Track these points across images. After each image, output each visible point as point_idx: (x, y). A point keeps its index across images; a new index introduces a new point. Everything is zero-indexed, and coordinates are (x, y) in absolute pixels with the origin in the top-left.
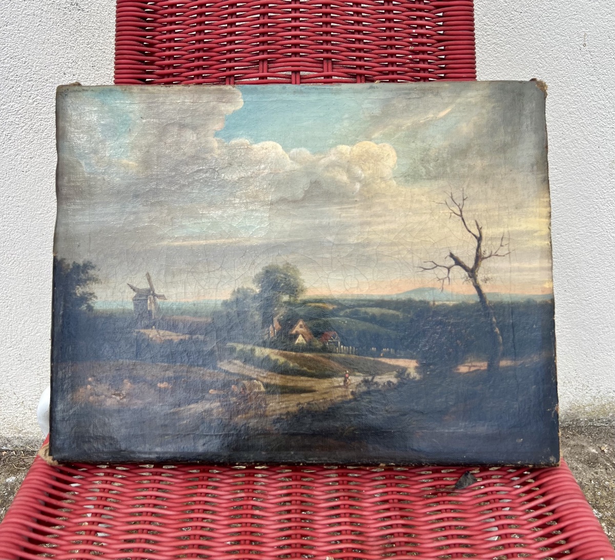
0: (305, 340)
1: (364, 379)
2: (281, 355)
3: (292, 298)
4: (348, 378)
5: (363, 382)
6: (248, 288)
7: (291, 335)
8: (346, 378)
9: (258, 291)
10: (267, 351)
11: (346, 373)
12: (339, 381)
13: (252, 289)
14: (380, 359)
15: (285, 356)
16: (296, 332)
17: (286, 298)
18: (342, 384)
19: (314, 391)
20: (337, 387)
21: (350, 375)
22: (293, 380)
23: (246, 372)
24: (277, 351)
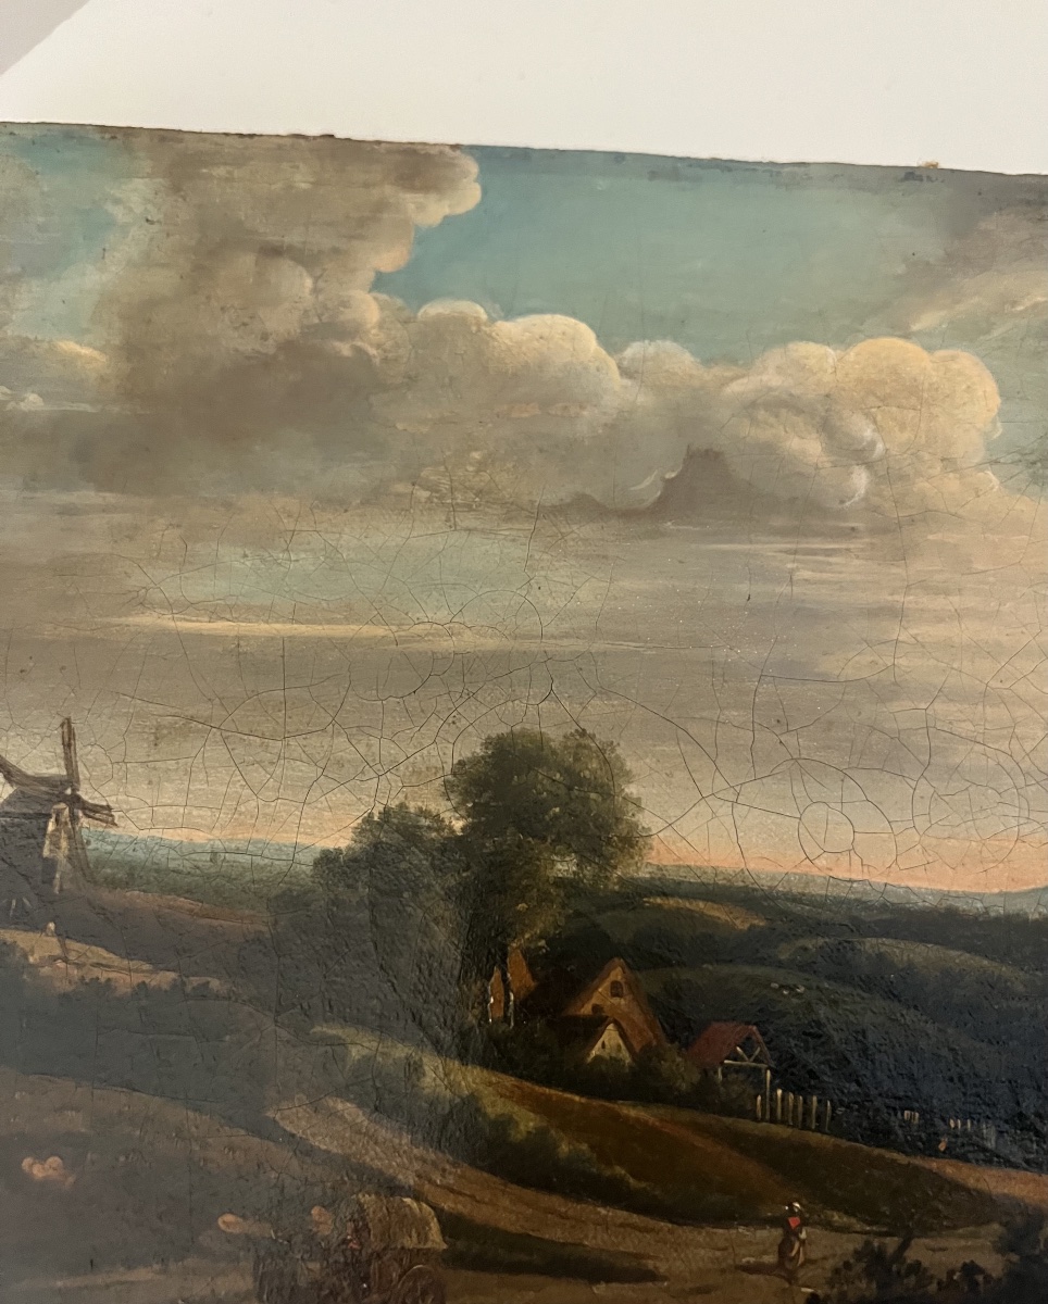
0: (630, 1048)
1: (868, 1244)
2: (524, 1099)
3: (589, 871)
4: (796, 1235)
5: (858, 1254)
6: (423, 813)
7: (576, 1019)
8: (790, 1234)
9: (458, 825)
10: (471, 1079)
11: (792, 1212)
12: (759, 1241)
13: (437, 818)
14: (934, 1165)
15: (541, 1106)
16: (596, 1008)
17: (565, 867)
18: (770, 1259)
19: (652, 1276)
20: (748, 1269)
21: (805, 1223)
22: (564, 1217)
23: (375, 1158)
24: (509, 1081)
